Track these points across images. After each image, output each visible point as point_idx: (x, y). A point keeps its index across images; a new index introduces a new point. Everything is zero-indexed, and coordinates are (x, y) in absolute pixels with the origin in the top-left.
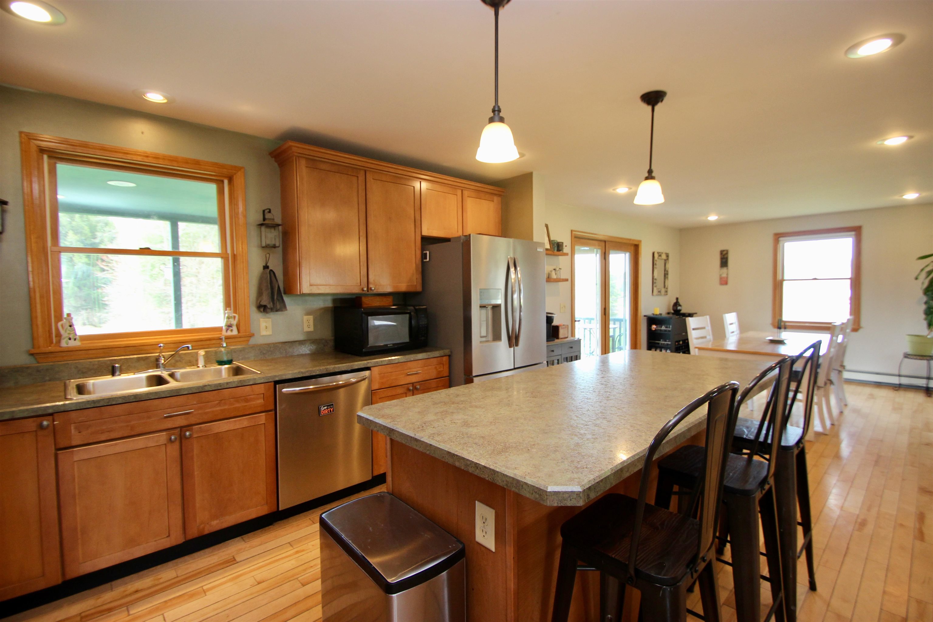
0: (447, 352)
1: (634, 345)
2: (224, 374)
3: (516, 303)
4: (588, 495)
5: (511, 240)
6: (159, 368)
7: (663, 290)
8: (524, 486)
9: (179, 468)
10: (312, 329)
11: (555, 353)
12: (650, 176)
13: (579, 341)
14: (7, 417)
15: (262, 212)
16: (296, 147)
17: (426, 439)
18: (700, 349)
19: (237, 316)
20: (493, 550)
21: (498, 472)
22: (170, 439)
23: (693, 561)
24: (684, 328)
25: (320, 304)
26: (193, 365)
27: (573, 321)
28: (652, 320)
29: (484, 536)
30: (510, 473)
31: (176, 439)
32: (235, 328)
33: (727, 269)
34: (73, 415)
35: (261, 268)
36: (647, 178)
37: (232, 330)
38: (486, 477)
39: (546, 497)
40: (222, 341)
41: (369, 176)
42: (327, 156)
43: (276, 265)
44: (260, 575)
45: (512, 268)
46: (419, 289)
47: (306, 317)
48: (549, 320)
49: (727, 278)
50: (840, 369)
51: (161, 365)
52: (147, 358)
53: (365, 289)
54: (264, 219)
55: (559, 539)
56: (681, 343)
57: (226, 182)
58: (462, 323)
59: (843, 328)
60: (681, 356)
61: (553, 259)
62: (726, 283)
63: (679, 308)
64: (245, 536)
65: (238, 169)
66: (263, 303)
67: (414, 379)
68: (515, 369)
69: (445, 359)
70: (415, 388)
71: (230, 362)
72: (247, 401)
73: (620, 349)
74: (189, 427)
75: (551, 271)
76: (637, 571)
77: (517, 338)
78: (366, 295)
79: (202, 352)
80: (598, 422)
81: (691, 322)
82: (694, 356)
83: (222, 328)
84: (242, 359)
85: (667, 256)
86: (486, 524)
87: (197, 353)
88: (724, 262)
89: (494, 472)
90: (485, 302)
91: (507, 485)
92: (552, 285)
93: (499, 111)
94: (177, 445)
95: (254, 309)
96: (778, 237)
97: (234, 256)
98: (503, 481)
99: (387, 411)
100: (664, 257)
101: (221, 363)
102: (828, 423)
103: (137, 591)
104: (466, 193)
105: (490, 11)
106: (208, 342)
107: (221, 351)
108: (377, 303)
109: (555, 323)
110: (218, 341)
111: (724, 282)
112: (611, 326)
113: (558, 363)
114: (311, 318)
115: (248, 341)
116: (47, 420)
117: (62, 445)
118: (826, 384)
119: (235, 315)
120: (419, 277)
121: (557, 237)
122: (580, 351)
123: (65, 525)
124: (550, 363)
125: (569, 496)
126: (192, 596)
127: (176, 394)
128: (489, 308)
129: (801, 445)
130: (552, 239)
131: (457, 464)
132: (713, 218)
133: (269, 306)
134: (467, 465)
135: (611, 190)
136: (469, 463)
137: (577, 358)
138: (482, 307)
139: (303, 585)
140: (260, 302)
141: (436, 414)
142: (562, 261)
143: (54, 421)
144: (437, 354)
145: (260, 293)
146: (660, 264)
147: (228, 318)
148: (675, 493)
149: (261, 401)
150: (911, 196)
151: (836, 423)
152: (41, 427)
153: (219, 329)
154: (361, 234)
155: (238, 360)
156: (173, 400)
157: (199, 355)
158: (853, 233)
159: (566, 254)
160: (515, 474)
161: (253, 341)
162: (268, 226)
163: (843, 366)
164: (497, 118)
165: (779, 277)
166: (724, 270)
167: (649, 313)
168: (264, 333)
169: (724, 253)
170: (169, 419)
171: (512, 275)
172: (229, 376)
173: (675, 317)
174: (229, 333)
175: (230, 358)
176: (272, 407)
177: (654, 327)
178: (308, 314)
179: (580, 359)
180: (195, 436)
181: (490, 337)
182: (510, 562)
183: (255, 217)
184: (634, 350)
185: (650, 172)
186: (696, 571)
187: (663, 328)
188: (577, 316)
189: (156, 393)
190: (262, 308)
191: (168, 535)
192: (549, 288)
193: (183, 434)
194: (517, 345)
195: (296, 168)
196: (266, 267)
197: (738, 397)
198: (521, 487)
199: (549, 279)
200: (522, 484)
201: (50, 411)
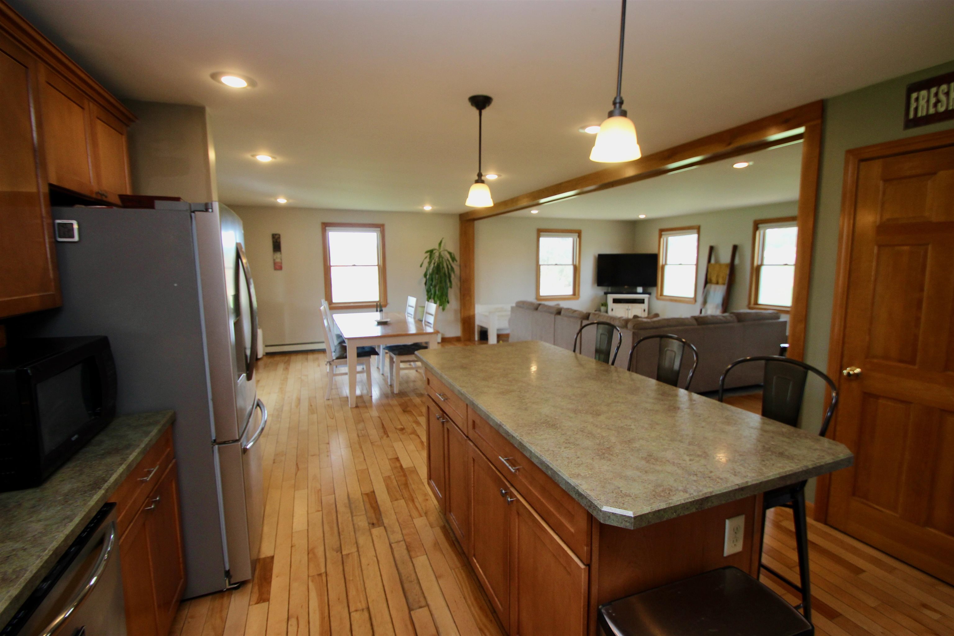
20: (741, 550)
29: (735, 545)
33: (281, 254)
36: (477, 182)
49: (281, 263)
62: (280, 268)
86: (737, 533)
88: (277, 247)
96: (326, 226)
104: (94, 109)
111: (278, 267)
120: (55, 275)
132: (282, 201)
150: (428, 208)
158: (379, 229)
165: (328, 264)
166: (278, 255)
169: (277, 237)
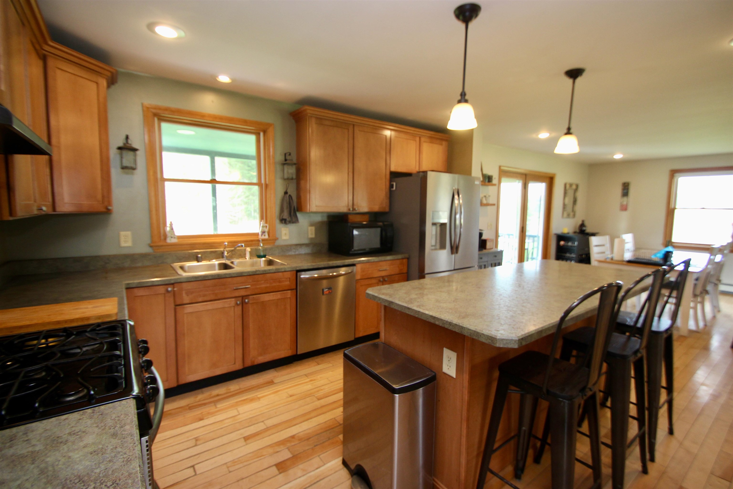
0: (407, 255)
1: (545, 256)
2: (262, 264)
3: (458, 222)
4: (521, 343)
5: (456, 176)
6: (224, 258)
7: (572, 214)
8: (482, 336)
9: (241, 322)
10: (313, 236)
11: (483, 260)
12: (569, 132)
13: (501, 252)
14: (149, 284)
15: (284, 155)
16: (310, 110)
17: (415, 308)
18: (600, 261)
19: (268, 225)
20: (454, 376)
21: (464, 328)
22: (237, 303)
23: (583, 390)
24: (587, 245)
25: (318, 218)
26: (242, 257)
27: (497, 236)
28: (560, 237)
29: (448, 369)
30: (472, 328)
31: (240, 303)
32: (266, 234)
33: (628, 198)
34: (184, 285)
35: (283, 193)
36: (566, 134)
37: (265, 235)
38: (457, 330)
39: (496, 342)
40: (260, 242)
41: (356, 128)
42: (328, 115)
43: (292, 192)
44: (291, 391)
45: (456, 195)
46: (387, 210)
47: (310, 228)
48: (481, 235)
49: (627, 205)
50: (716, 282)
51: (225, 256)
52: (216, 251)
53: (351, 209)
54: (286, 160)
55: (496, 374)
56: (584, 256)
57: (262, 134)
58: (418, 235)
59: (721, 250)
60: (583, 266)
61: (485, 188)
62: (626, 209)
63: (584, 228)
64: (277, 369)
65: (269, 125)
66: (284, 217)
67: (383, 274)
68: (454, 270)
69: (405, 261)
70: (384, 280)
71: (264, 256)
72: (280, 282)
73: (532, 259)
74: (247, 296)
75: (482, 198)
76: (548, 391)
77: (457, 248)
78: (350, 214)
79: (248, 249)
80: (524, 305)
81: (594, 241)
82: (594, 266)
83: (259, 234)
84: (271, 255)
85: (577, 186)
86: (450, 361)
87: (245, 250)
88: (625, 192)
89: (462, 327)
90: (436, 221)
91: (470, 335)
92: (484, 208)
93: (465, 95)
94: (240, 308)
95: (278, 221)
96: (674, 173)
97: (267, 186)
98: (468, 333)
99: (384, 291)
100: (574, 187)
101: (260, 257)
102: (701, 324)
103: (218, 395)
104: (423, 139)
105: (462, 26)
106: (251, 243)
107: (260, 249)
108: (358, 219)
109: (484, 237)
110: (257, 242)
111: (624, 208)
112: (527, 241)
113: (485, 268)
114: (313, 228)
115: (274, 243)
116: (170, 287)
117: (178, 303)
118: (701, 293)
119: (266, 225)
120: (388, 201)
121: (487, 172)
122: (502, 259)
123: (179, 351)
124: (480, 267)
125: (510, 342)
126: (252, 400)
127: (240, 275)
128: (438, 225)
129: (669, 332)
130: (485, 172)
131: (437, 323)
132: (618, 156)
133: (288, 220)
134: (444, 324)
135: (534, 136)
136: (445, 322)
137: (500, 264)
138: (434, 224)
139: (319, 399)
140: (283, 216)
141: (417, 294)
142: (491, 190)
143: (174, 288)
144: (400, 257)
145: (282, 211)
146: (570, 193)
147: (263, 227)
148: (574, 356)
149: (288, 283)
151: (708, 324)
152: (168, 291)
153: (258, 234)
154: (350, 170)
155: (269, 256)
156: (239, 279)
157: (246, 251)
159: (495, 185)
160: (476, 329)
161: (278, 243)
162: (288, 164)
163: (719, 281)
164: (463, 100)
165: (672, 206)
166: (625, 199)
167: (559, 232)
168: (284, 237)
169: (626, 184)
170: (236, 291)
171: (456, 202)
172: (265, 265)
173: (580, 236)
174: (263, 237)
175: (265, 254)
176: (295, 287)
177: (562, 243)
178: (311, 225)
179: (501, 265)
180: (251, 302)
181: (438, 246)
182: (466, 383)
183: (280, 158)
184: (545, 260)
185: (569, 128)
186: (585, 395)
187: (570, 244)
188: (500, 232)
189: (226, 274)
190: (283, 221)
191: (234, 363)
192: (482, 210)
193: (243, 300)
194: (457, 252)
195: (309, 124)
196: (286, 193)
197: (622, 293)
198: (480, 336)
199: (482, 204)
200: (480, 334)
201: (172, 282)
